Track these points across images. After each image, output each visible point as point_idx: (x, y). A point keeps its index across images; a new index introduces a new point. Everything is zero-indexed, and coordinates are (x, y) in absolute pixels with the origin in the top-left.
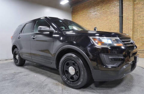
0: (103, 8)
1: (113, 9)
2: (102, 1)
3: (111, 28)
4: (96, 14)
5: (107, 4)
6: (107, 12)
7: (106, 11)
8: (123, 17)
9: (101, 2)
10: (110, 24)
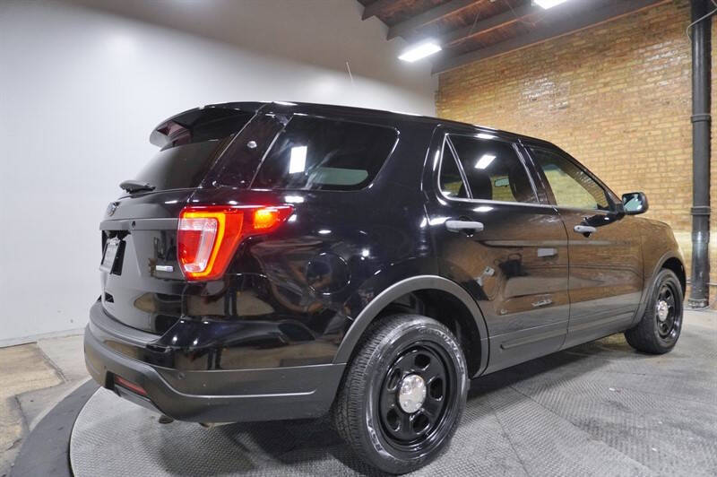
0: (602, 80)
1: (655, 82)
2: (601, 47)
3: (644, 174)
4: (563, 108)
5: (624, 60)
6: (623, 98)
7: (618, 91)
8: (713, 123)
9: (592, 49)
10: (642, 155)
